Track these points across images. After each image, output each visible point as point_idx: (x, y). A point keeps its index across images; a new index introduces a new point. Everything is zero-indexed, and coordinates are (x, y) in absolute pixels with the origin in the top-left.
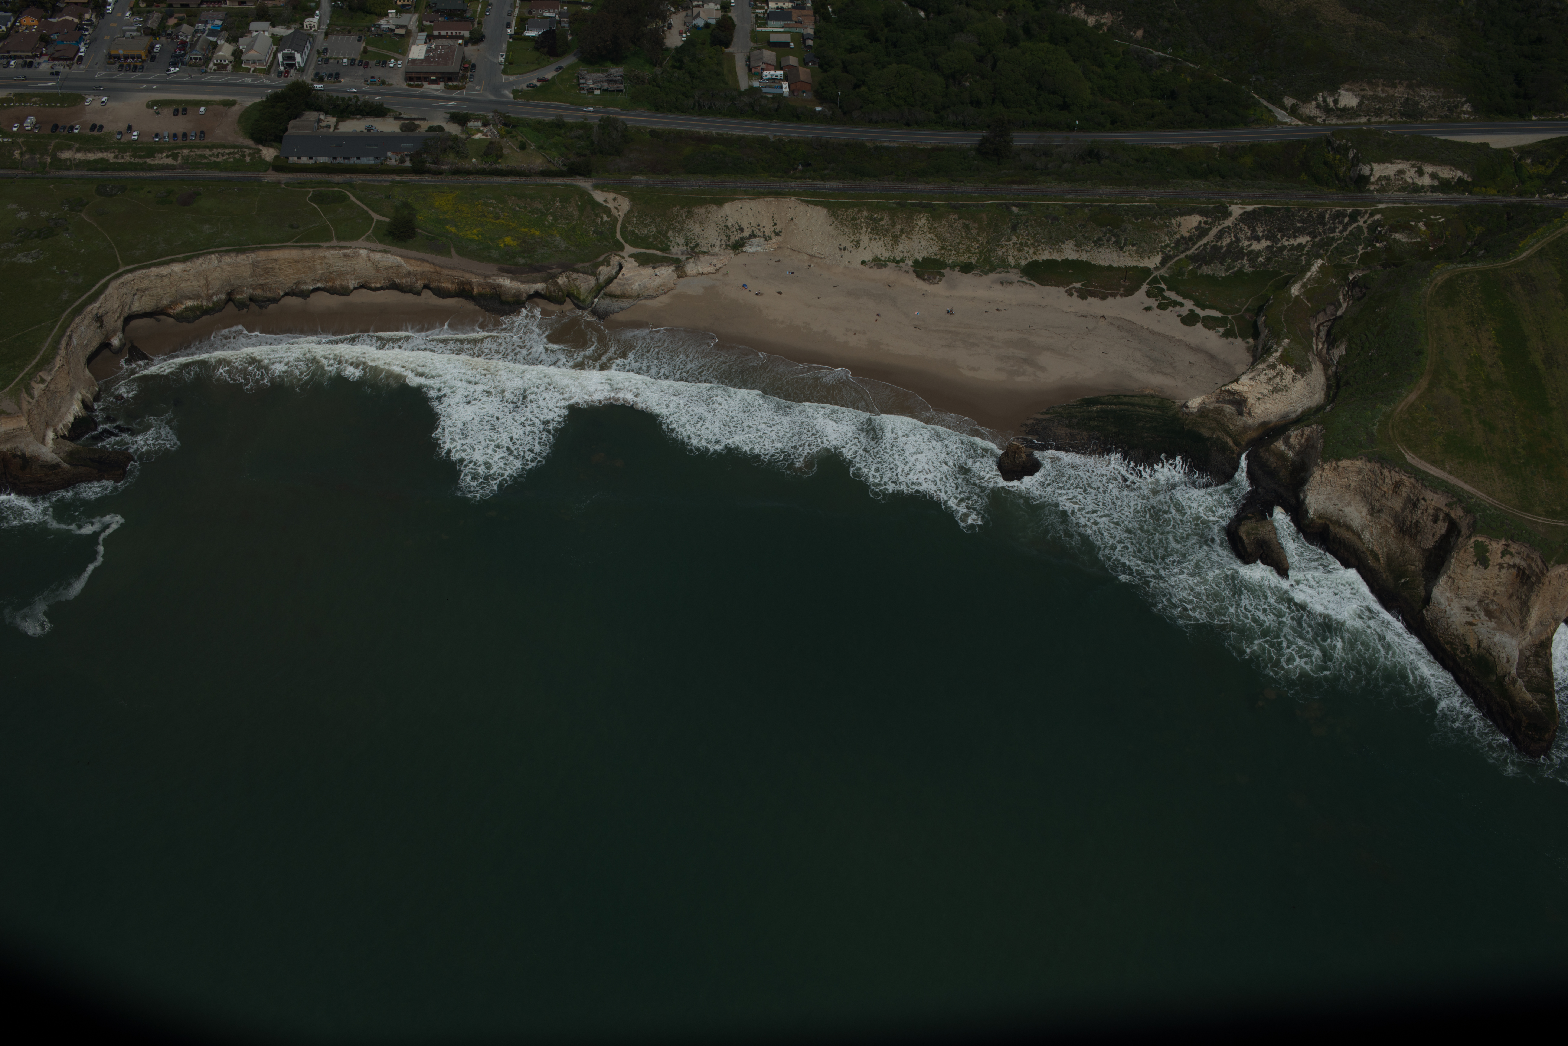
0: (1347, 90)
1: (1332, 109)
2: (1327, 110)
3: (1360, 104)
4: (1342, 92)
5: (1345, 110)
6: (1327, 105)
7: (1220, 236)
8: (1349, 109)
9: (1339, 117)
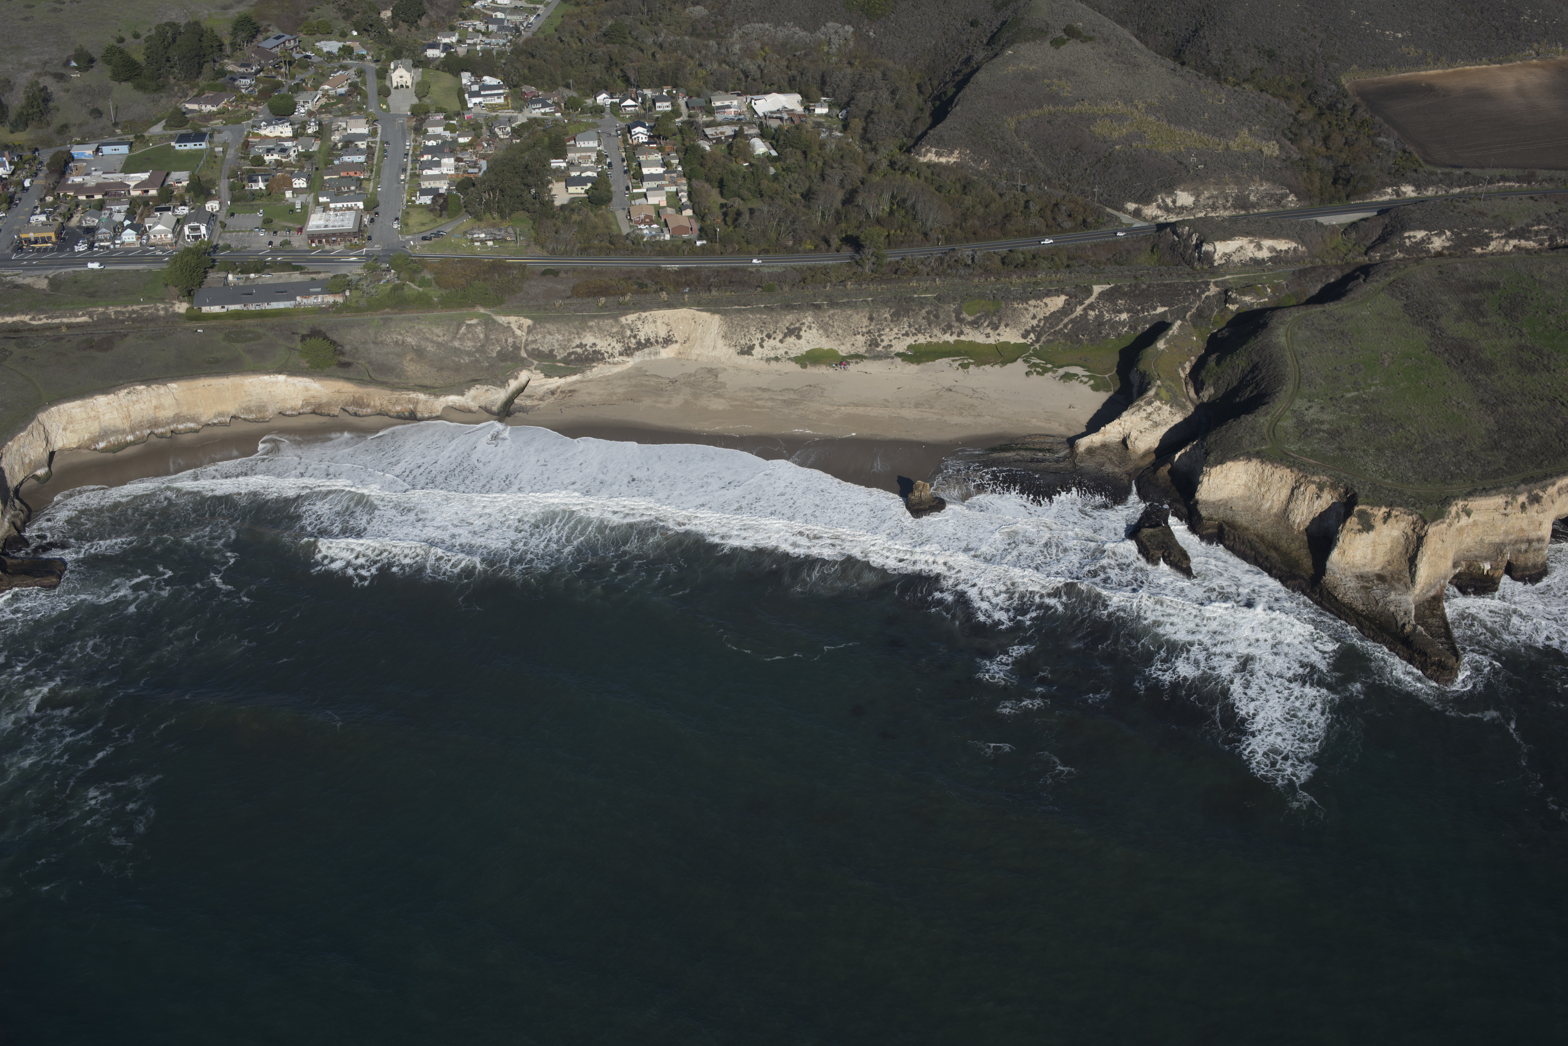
0: (1183, 191)
1: (1171, 209)
2: (1167, 209)
3: (1196, 202)
4: (1179, 193)
5: (1183, 207)
6: (1166, 205)
7: (1085, 312)
8: (1187, 206)
9: (1178, 214)
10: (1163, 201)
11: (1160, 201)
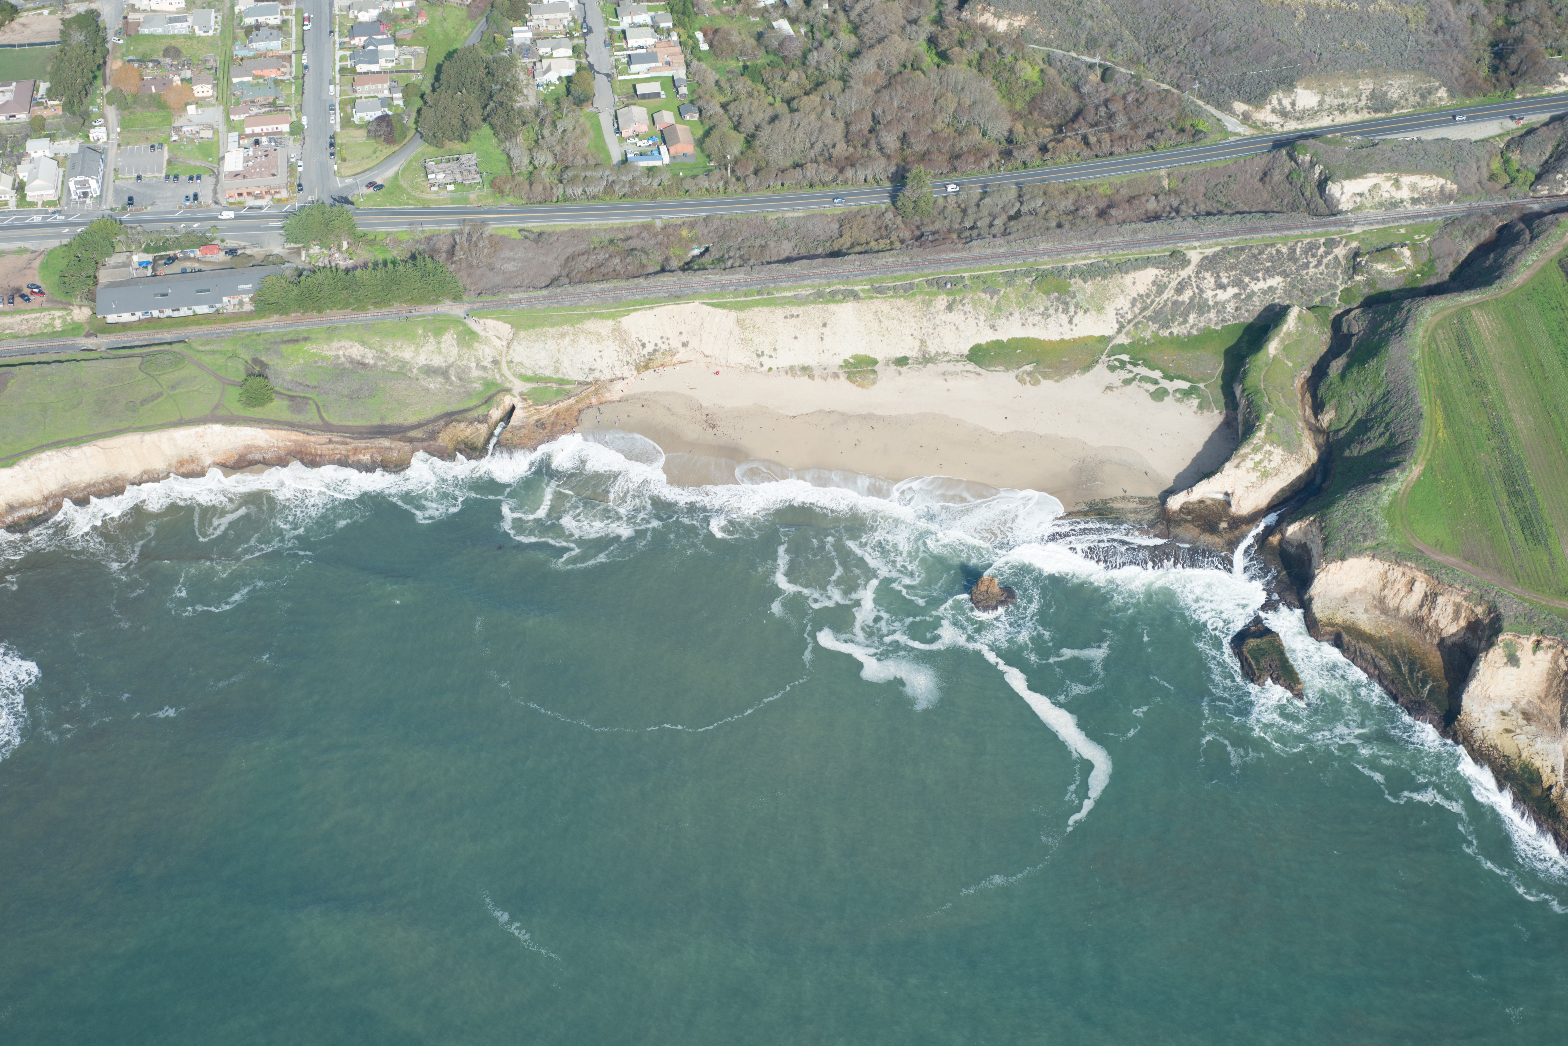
0: (1304, 88)
1: (1289, 113)
2: (1284, 114)
3: (1321, 104)
4: (1299, 91)
5: (1304, 111)
6: (1284, 108)
7: (1179, 290)
8: (1309, 110)
9: (1298, 120)
10: (1280, 103)
11: (1275, 102)
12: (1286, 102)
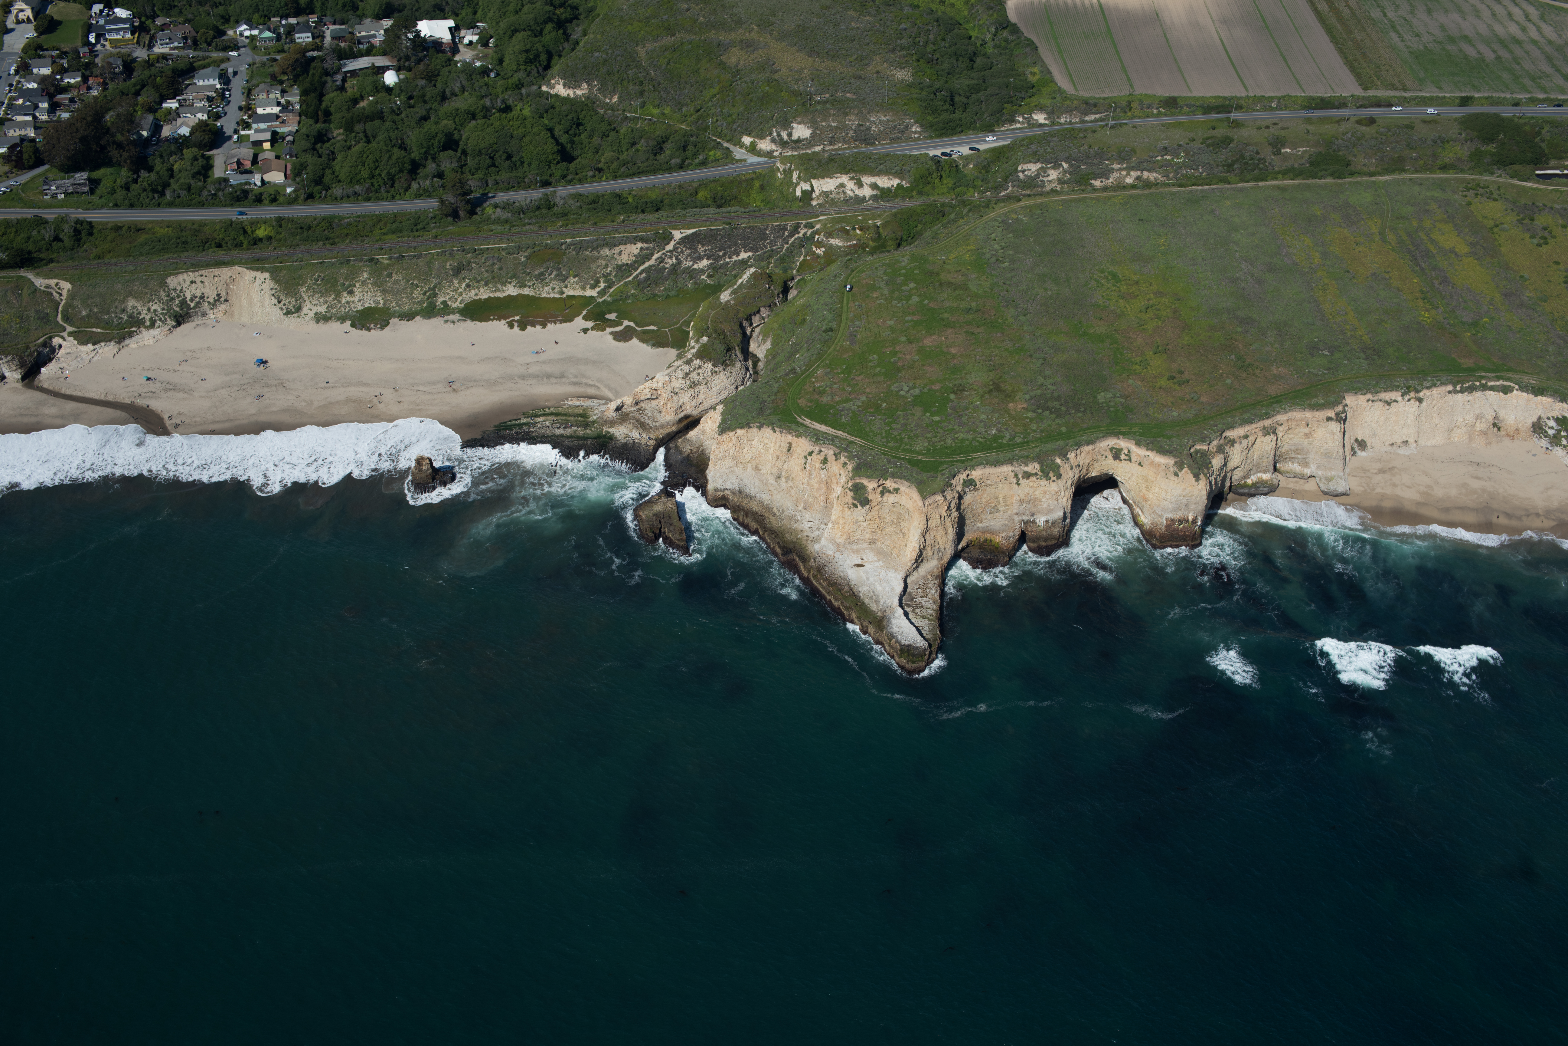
0: (799, 123)
1: (786, 143)
2: (783, 144)
3: (813, 135)
4: (795, 125)
5: (799, 141)
6: (782, 139)
7: (661, 260)
8: (804, 140)
9: (793, 149)
11: (775, 134)
12: (784, 135)
